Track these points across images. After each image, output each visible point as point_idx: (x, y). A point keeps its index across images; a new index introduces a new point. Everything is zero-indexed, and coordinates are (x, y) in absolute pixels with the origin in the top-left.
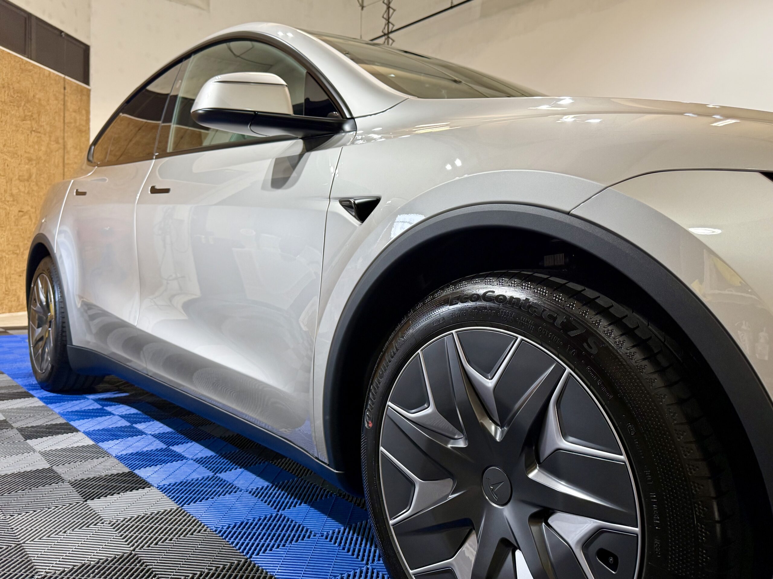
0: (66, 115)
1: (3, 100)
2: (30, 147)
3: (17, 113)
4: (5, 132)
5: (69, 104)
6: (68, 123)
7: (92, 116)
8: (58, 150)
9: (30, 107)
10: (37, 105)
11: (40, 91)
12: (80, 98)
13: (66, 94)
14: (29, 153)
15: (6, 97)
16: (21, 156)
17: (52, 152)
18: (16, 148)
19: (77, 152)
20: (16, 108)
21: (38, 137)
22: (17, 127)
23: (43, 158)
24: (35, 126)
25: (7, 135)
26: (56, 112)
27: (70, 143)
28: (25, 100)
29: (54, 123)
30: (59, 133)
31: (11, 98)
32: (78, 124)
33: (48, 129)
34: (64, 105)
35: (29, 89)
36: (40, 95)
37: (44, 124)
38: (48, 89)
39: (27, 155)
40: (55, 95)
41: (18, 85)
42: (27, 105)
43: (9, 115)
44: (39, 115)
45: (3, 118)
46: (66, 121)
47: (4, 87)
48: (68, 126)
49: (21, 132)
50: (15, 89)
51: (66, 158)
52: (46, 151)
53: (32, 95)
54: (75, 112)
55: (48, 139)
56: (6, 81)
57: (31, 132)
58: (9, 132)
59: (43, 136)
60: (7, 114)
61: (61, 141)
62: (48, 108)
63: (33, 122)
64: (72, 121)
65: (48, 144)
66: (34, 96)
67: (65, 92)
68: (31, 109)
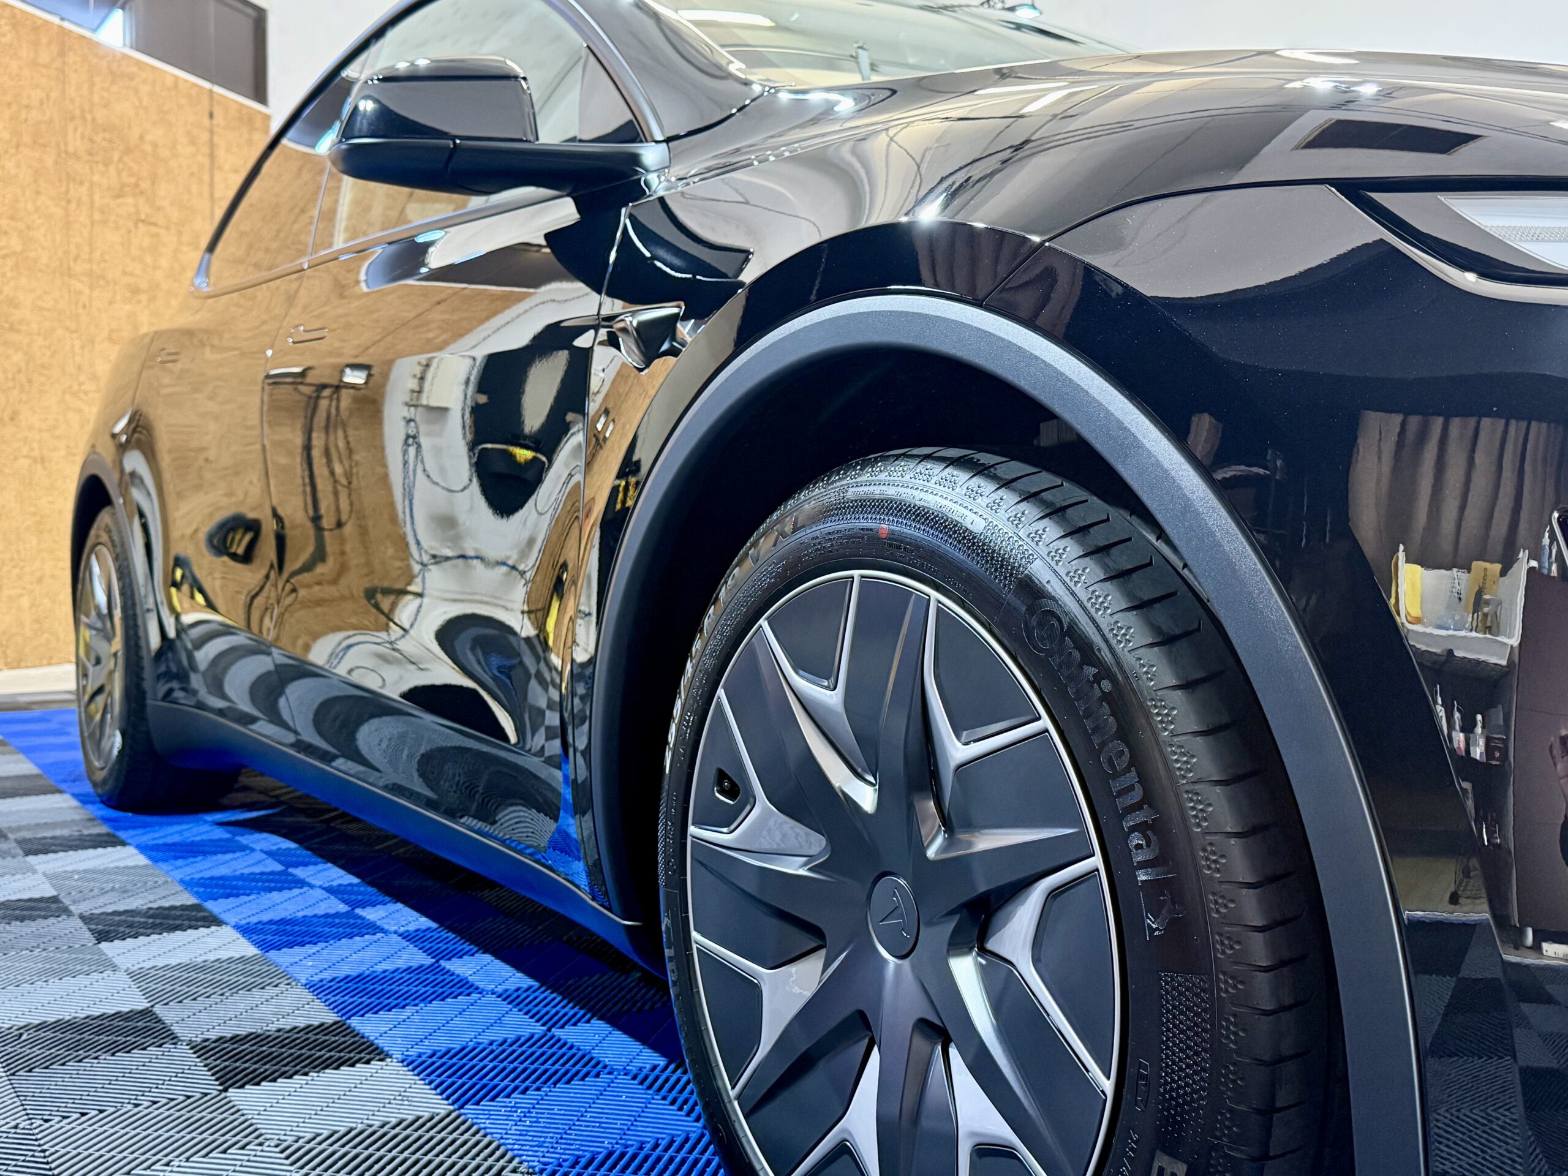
0: (215, 180)
2: (133, 260)
3: (105, 180)
5: (221, 153)
9: (132, 164)
10: (150, 158)
11: (155, 123)
12: (247, 136)
13: (215, 129)
14: (131, 274)
16: (115, 282)
17: (184, 270)
18: (103, 265)
20: (101, 167)
21: (152, 236)
22: (103, 212)
23: (165, 286)
24: (145, 210)
26: (192, 174)
28: (120, 148)
29: (189, 201)
30: (200, 225)
31: (91, 144)
33: (175, 214)
34: (212, 156)
35: (130, 122)
36: (155, 134)
37: (166, 203)
38: (173, 119)
39: (127, 280)
40: (188, 133)
41: (104, 111)
43: (87, 184)
44: (153, 183)
45: (72, 192)
46: (216, 195)
47: (73, 118)
49: (114, 224)
50: (99, 121)
53: (137, 135)
54: (236, 171)
55: (175, 239)
56: (77, 104)
57: (136, 225)
59: (163, 232)
62: (173, 163)
63: (141, 200)
65: (176, 251)
66: (141, 137)
67: (212, 125)
68: (136, 168)
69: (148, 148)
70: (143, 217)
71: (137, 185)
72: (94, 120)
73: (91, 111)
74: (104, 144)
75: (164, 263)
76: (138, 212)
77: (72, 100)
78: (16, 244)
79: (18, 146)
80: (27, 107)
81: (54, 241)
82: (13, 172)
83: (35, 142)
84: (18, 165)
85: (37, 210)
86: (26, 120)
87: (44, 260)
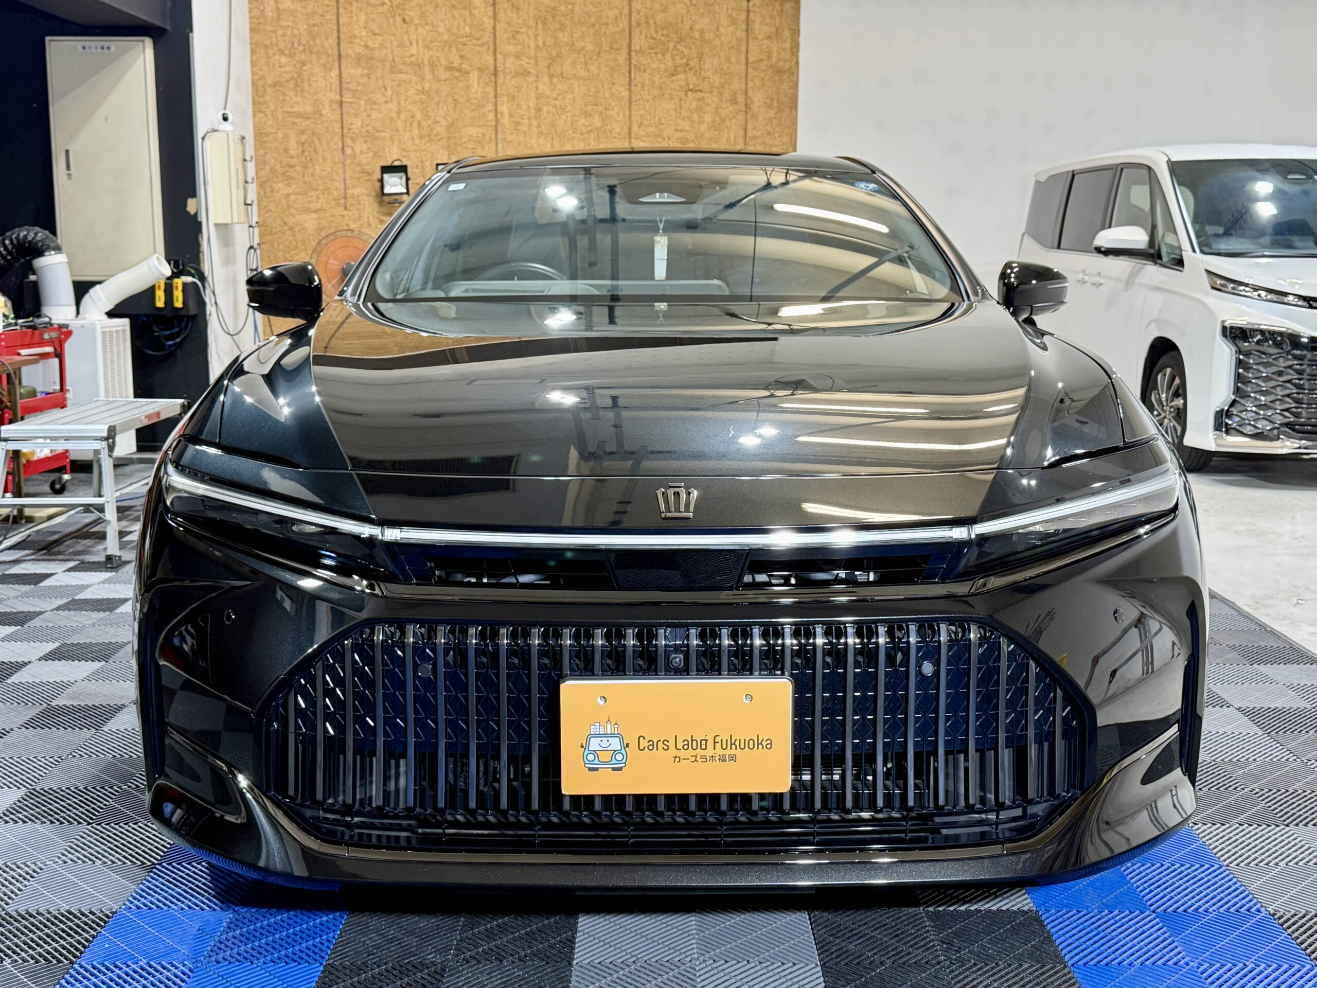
0: (750, 49)
1: (638, 48)
2: (683, 119)
3: (663, 66)
4: (642, 102)
5: (757, 26)
6: (754, 62)
7: (801, 40)
8: (734, 117)
9: (684, 50)
10: (698, 42)
11: (702, 15)
12: (779, 8)
13: (751, 9)
14: (682, 130)
15: (643, 41)
16: (669, 138)
17: (723, 121)
18: (661, 126)
19: (772, 113)
20: (660, 57)
21: (698, 100)
22: (661, 89)
23: (708, 136)
24: (693, 80)
25: (644, 107)
26: (732, 47)
27: (758, 98)
28: (675, 39)
29: (728, 68)
30: (737, 85)
31: (652, 41)
32: (774, 60)
33: (717, 81)
34: (747, 30)
35: (682, 17)
36: (703, 23)
37: (710, 74)
38: (717, 8)
39: (679, 135)
40: (730, 16)
41: (664, 15)
42: (679, 47)
43: (648, 71)
44: (700, 61)
45: (638, 78)
46: (750, 60)
47: (639, 25)
48: (755, 69)
49: (668, 97)
50: (659, 23)
51: (750, 127)
52: (714, 121)
53: (688, 27)
54: (769, 38)
55: (716, 99)
56: (642, 14)
57: (686, 94)
58: (648, 101)
59: (707, 95)
60: (645, 71)
61: (741, 98)
62: (717, 43)
63: (690, 75)
64: (762, 56)
65: (716, 108)
66: (691, 28)
67: (748, 7)
68: (686, 51)
69: (697, 35)
70: (691, 86)
71: (688, 65)
72: (655, 23)
73: (653, 17)
74: (663, 38)
75: (708, 118)
76: (688, 84)
77: (638, 12)
78: (597, 121)
79: (599, 53)
80: (606, 24)
81: (624, 115)
82: (595, 73)
83: (611, 48)
84: (599, 67)
85: (612, 95)
86: (605, 33)
87: (617, 130)
